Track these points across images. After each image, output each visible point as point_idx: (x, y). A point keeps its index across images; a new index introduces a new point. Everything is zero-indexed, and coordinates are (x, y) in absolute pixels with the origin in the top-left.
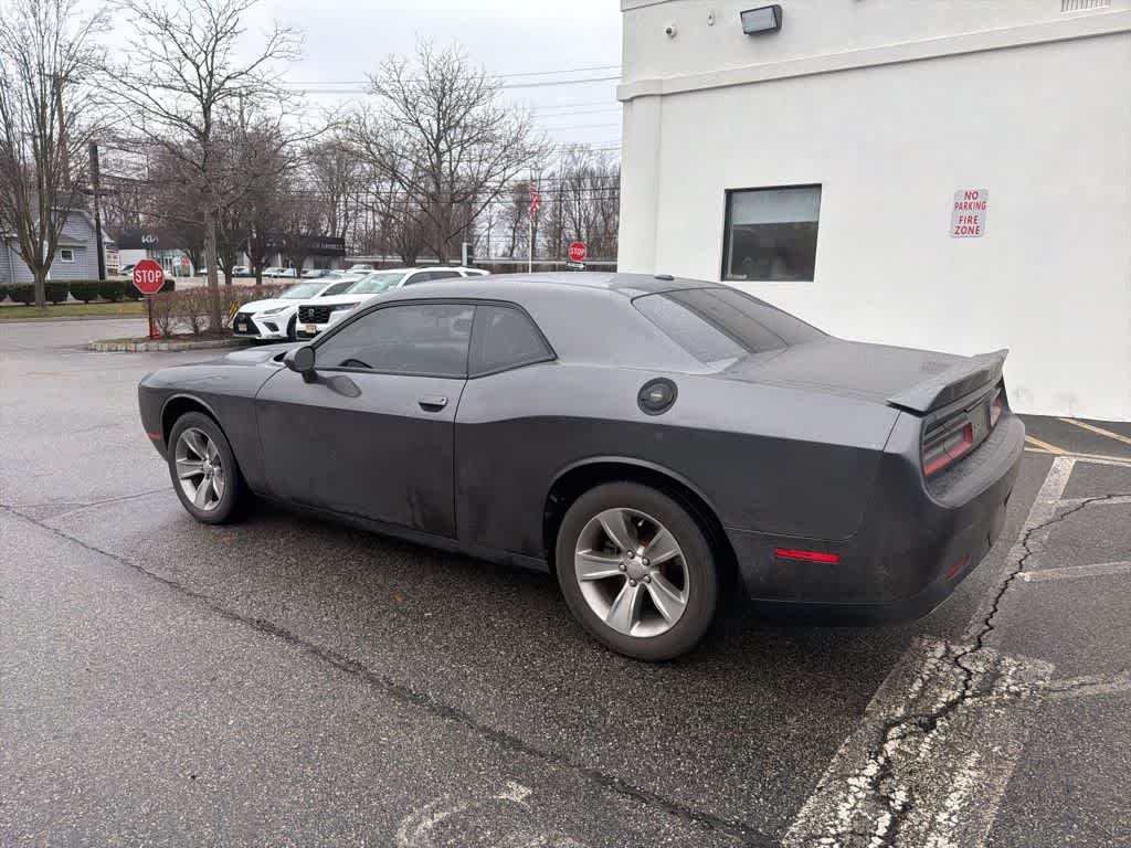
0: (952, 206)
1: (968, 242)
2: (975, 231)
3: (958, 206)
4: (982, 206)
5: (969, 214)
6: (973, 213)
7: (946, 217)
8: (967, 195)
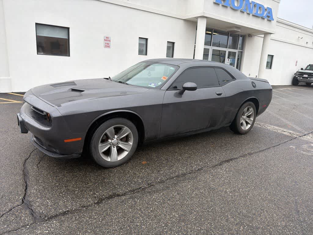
0: (104, 40)
1: (107, 49)
2: (109, 47)
3: (105, 40)
4: (110, 41)
5: (107, 42)
6: (108, 42)
7: (102, 43)
8: (107, 38)
